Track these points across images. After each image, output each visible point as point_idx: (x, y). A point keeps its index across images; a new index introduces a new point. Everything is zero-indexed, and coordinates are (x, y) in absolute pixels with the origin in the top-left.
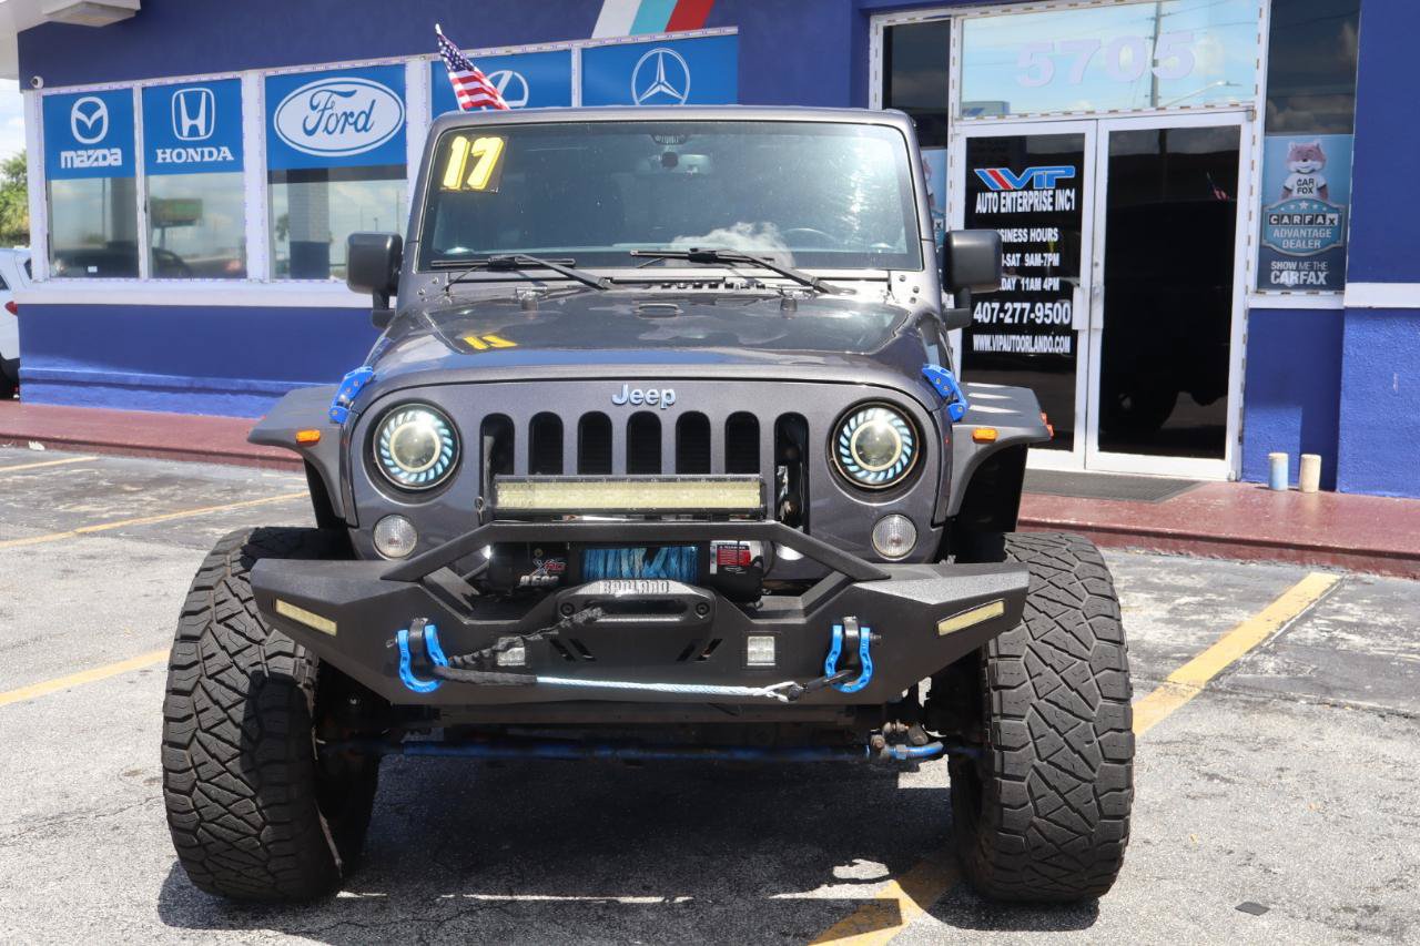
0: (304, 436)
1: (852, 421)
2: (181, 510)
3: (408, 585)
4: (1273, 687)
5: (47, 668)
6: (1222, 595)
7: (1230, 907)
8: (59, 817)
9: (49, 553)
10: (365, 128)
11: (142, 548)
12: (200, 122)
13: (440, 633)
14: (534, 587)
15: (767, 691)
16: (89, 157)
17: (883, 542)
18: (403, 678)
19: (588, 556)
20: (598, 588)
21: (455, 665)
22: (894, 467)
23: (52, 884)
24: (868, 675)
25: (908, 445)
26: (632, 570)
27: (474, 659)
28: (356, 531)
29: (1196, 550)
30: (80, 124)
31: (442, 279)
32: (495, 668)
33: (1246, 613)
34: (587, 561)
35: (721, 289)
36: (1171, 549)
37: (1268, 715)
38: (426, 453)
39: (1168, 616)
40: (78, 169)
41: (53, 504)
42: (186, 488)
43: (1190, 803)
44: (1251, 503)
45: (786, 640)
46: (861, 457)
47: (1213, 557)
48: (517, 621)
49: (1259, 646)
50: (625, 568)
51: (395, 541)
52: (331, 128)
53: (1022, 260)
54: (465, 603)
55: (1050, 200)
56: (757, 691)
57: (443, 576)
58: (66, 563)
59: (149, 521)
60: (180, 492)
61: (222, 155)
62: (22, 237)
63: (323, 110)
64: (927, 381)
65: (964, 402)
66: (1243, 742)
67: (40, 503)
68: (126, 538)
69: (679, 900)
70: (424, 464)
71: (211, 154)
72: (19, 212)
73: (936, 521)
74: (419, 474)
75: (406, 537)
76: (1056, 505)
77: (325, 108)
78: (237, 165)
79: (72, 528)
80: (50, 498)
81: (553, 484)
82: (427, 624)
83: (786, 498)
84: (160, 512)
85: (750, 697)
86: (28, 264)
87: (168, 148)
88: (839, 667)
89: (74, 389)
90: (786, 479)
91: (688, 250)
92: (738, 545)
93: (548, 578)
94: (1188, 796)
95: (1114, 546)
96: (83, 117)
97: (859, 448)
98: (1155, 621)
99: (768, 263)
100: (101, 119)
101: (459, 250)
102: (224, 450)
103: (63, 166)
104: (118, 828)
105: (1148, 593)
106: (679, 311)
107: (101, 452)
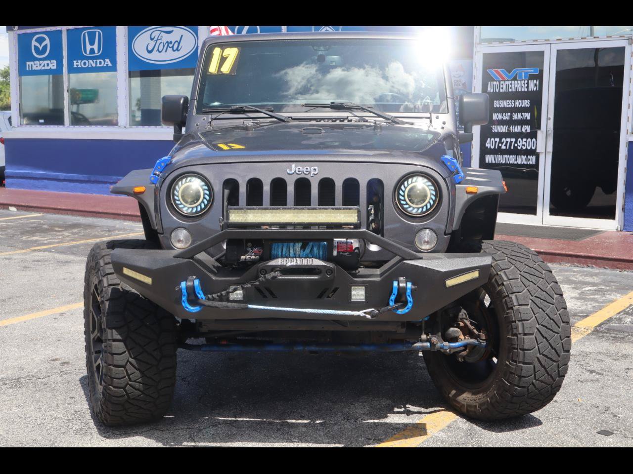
0: (137, 190)
1: (406, 183)
2: (83, 239)
3: (186, 260)
4: (629, 330)
5: (14, 311)
6: (608, 287)
7: (594, 432)
8: (18, 379)
9: (17, 259)
10: (177, 50)
11: (63, 257)
12: (96, 47)
13: (201, 283)
14: (247, 262)
15: (361, 313)
16: (40, 65)
17: (421, 243)
18: (184, 305)
19: (274, 246)
20: (279, 262)
21: (209, 299)
22: (426, 205)
23: (14, 408)
24: (410, 306)
25: (433, 195)
26: (295, 254)
27: (218, 296)
28: (162, 235)
29: (597, 265)
30: (36, 48)
31: (208, 118)
32: (228, 300)
33: (619, 295)
34: (273, 249)
35: (346, 122)
36: (583, 264)
37: (625, 344)
38: (197, 197)
39: (578, 296)
40: (35, 70)
41: (20, 236)
42: (86, 229)
43: (580, 384)
44: (627, 242)
45: (370, 288)
46: (410, 200)
47: (605, 268)
48: (239, 278)
49: (624, 310)
50: (292, 252)
51: (181, 240)
52: (160, 50)
53: (511, 117)
54: (214, 270)
55: (526, 85)
56: (356, 313)
57: (202, 256)
58: (25, 264)
59: (67, 244)
60: (83, 231)
61: (106, 63)
62: (7, 108)
63: (157, 40)
64: (443, 164)
65: (462, 174)
66: (610, 356)
67: (14, 235)
68: (56, 252)
69: (318, 422)
70: (195, 203)
71: (100, 63)
72: (7, 96)
73: (447, 232)
74: (193, 208)
75: (186, 238)
76: (525, 241)
77: (158, 40)
78: (113, 68)
79: (28, 247)
80: (19, 233)
81: (256, 211)
82: (195, 279)
83: (373, 221)
84: (73, 240)
85: (352, 316)
86: (10, 119)
87: (79, 60)
88: (396, 301)
89: (32, 181)
90: (373, 212)
91: (329, 103)
92: (347, 242)
93: (254, 257)
94: (579, 381)
95: (554, 262)
96: (37, 45)
97: (409, 196)
98: (572, 298)
99: (369, 109)
100: (46, 45)
101: (216, 104)
102: (105, 211)
103: (28, 69)
104: (46, 384)
105: (569, 285)
106: (323, 131)
107: (45, 212)
